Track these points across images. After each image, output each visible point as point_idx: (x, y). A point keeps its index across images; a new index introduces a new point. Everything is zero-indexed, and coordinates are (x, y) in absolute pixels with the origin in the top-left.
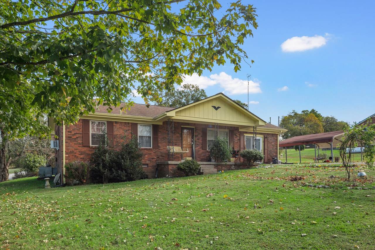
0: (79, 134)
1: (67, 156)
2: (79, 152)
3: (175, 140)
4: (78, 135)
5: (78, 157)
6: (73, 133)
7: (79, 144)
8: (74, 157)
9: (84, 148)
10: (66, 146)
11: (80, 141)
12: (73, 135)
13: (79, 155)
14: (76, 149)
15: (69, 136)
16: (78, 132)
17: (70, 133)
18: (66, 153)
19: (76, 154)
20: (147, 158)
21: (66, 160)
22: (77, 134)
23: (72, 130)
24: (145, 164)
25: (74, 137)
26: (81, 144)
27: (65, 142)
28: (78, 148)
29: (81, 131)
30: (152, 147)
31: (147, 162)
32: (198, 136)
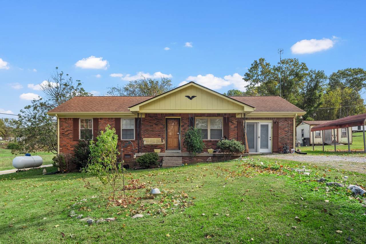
0: (70, 130)
1: (61, 148)
2: (70, 145)
3: (159, 131)
4: (69, 132)
5: (69, 149)
6: (66, 130)
7: (70, 139)
8: (66, 149)
9: (74, 142)
10: (60, 141)
11: (71, 136)
12: (66, 131)
13: (70, 147)
14: (68, 143)
15: (63, 132)
16: (69, 129)
17: (63, 130)
18: (60, 147)
19: (67, 147)
20: (129, 149)
21: (60, 152)
22: (68, 130)
23: (65, 127)
24: (128, 155)
25: (67, 133)
26: (72, 139)
27: (60, 138)
28: (70, 142)
29: (72, 128)
30: (134, 139)
31: (130, 153)
32: (184, 126)
